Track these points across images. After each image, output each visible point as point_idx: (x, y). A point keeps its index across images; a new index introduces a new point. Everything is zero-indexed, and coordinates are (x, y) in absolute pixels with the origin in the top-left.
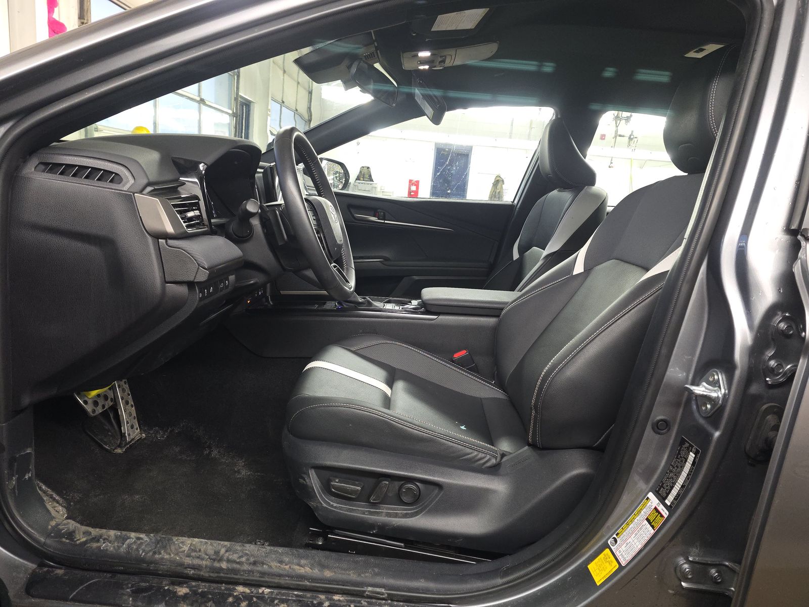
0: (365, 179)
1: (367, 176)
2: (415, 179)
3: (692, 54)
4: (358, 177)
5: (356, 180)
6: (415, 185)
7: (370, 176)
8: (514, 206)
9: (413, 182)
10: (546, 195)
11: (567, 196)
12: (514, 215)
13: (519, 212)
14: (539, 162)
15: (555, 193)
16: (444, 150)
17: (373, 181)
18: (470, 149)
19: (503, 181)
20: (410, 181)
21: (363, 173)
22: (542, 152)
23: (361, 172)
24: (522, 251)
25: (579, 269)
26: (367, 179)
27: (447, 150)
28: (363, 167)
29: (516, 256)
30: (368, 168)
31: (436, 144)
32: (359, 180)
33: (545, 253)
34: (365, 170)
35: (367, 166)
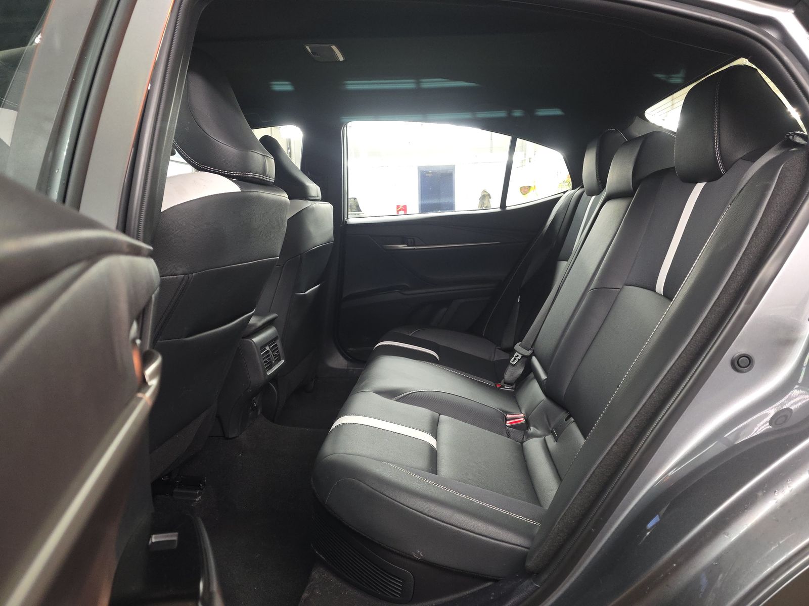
0: (352, 210)
1: (355, 207)
2: (402, 204)
6: (403, 210)
7: (358, 206)
16: (427, 172)
17: (360, 210)
18: (453, 167)
19: (489, 195)
26: (354, 210)
27: (430, 172)
30: (355, 199)
31: (419, 168)
34: (352, 202)
35: (354, 197)
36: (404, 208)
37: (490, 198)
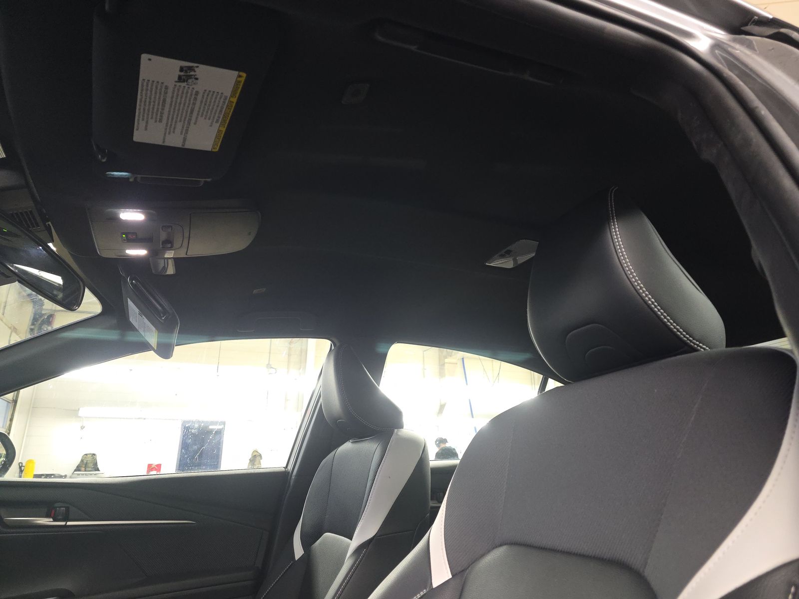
0: (87, 469)
1: (91, 465)
2: (155, 462)
3: (497, 263)
4: (77, 467)
5: (75, 471)
6: (156, 470)
7: (96, 464)
8: (289, 473)
9: (153, 466)
10: (333, 453)
11: (371, 447)
12: (289, 486)
13: (297, 480)
14: (321, 400)
15: (348, 446)
17: (98, 470)
19: (260, 456)
20: (150, 466)
21: (85, 461)
22: (325, 386)
23: (82, 461)
24: (308, 541)
25: (441, 573)
26: (90, 469)
28: (86, 455)
29: (299, 551)
30: (94, 455)
32: (79, 470)
33: (354, 544)
34: (89, 458)
35: (92, 452)
36: (159, 467)
37: (261, 459)
